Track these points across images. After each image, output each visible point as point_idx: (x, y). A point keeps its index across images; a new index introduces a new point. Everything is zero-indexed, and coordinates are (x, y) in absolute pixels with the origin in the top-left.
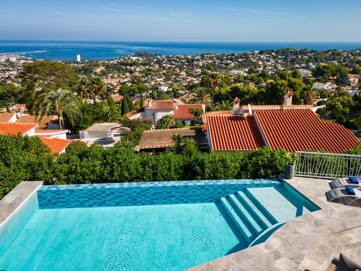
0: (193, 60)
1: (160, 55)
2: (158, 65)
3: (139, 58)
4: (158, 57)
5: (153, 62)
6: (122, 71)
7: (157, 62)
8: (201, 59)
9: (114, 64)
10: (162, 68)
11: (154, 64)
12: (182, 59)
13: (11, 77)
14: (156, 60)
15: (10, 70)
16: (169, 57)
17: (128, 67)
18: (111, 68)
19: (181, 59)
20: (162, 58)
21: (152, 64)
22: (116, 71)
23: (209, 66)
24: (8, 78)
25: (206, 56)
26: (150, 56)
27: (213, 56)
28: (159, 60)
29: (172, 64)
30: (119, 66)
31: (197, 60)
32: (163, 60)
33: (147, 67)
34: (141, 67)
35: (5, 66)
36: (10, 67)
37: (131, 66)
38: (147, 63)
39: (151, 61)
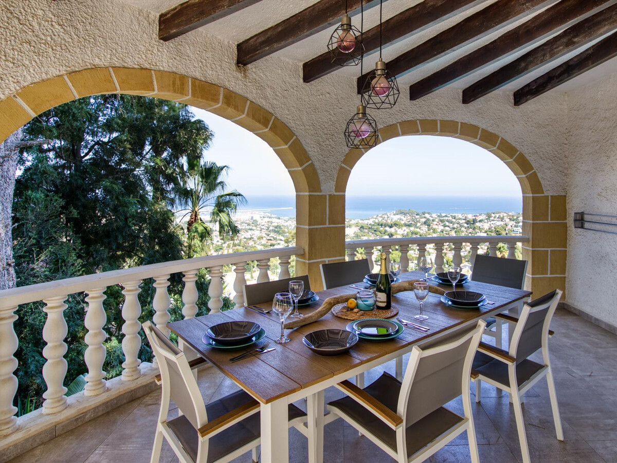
0: (474, 221)
1: (429, 213)
2: (426, 226)
3: (402, 217)
4: (427, 215)
5: (419, 222)
6: (379, 233)
7: (425, 223)
8: (487, 219)
9: (370, 225)
10: (432, 231)
11: (421, 225)
12: (460, 219)
13: (253, 238)
14: (424, 220)
15: (253, 230)
16: (441, 216)
17: (388, 229)
18: (366, 229)
19: (458, 219)
20: (432, 217)
21: (419, 224)
22: (373, 233)
23: (499, 230)
24: (250, 239)
25: (493, 215)
26: (417, 215)
27: (503, 216)
28: (428, 220)
29: (445, 226)
30: (376, 227)
31: (480, 221)
32: (433, 221)
33: (412, 229)
34: (404, 228)
35: (249, 225)
36: (253, 226)
37: (391, 227)
38: (411, 223)
39: (417, 221)
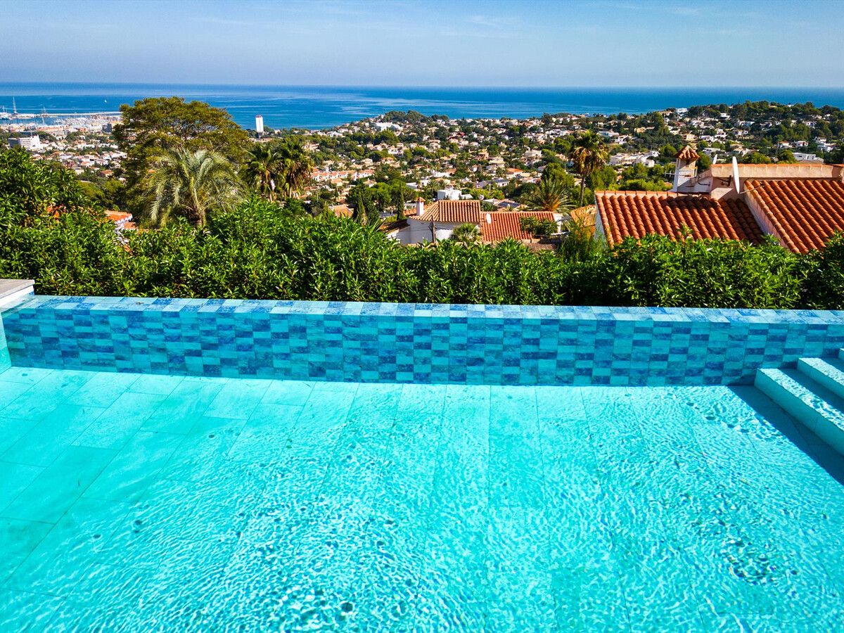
0: (522, 129)
1: (443, 118)
2: (439, 141)
3: (396, 126)
4: (440, 122)
5: (427, 134)
6: (355, 155)
7: (436, 135)
8: (543, 126)
9: (338, 139)
10: (448, 149)
11: (430, 138)
12: (497, 126)
13: (113, 165)
14: (434, 129)
15: (113, 150)
16: (465, 122)
17: (370, 146)
18: (331, 147)
19: (493, 127)
20: (449, 125)
21: (425, 138)
22: (342, 154)
23: (562, 144)
24: (107, 167)
25: (554, 119)
26: (422, 121)
27: (571, 121)
28: (442, 129)
29: (471, 139)
30: (349, 143)
31: (533, 130)
32: (451, 130)
33: (413, 146)
34: (400, 145)
35: (102, 140)
36: (112, 144)
37: (376, 142)
38: (413, 136)
39: (423, 132)
